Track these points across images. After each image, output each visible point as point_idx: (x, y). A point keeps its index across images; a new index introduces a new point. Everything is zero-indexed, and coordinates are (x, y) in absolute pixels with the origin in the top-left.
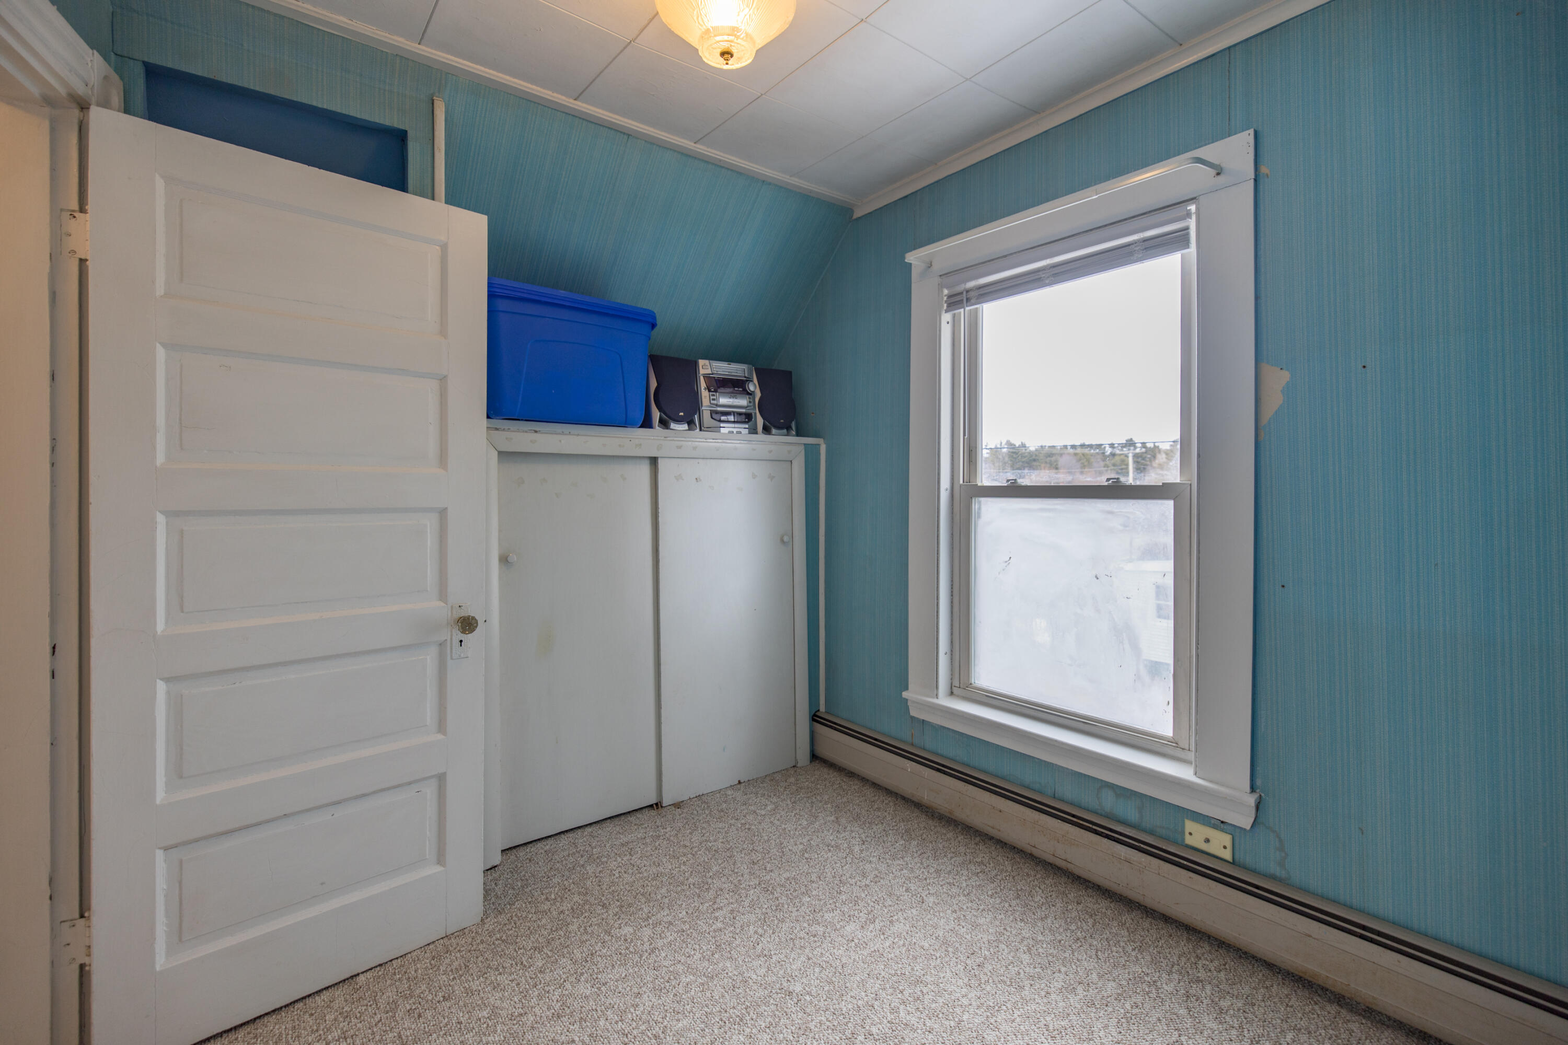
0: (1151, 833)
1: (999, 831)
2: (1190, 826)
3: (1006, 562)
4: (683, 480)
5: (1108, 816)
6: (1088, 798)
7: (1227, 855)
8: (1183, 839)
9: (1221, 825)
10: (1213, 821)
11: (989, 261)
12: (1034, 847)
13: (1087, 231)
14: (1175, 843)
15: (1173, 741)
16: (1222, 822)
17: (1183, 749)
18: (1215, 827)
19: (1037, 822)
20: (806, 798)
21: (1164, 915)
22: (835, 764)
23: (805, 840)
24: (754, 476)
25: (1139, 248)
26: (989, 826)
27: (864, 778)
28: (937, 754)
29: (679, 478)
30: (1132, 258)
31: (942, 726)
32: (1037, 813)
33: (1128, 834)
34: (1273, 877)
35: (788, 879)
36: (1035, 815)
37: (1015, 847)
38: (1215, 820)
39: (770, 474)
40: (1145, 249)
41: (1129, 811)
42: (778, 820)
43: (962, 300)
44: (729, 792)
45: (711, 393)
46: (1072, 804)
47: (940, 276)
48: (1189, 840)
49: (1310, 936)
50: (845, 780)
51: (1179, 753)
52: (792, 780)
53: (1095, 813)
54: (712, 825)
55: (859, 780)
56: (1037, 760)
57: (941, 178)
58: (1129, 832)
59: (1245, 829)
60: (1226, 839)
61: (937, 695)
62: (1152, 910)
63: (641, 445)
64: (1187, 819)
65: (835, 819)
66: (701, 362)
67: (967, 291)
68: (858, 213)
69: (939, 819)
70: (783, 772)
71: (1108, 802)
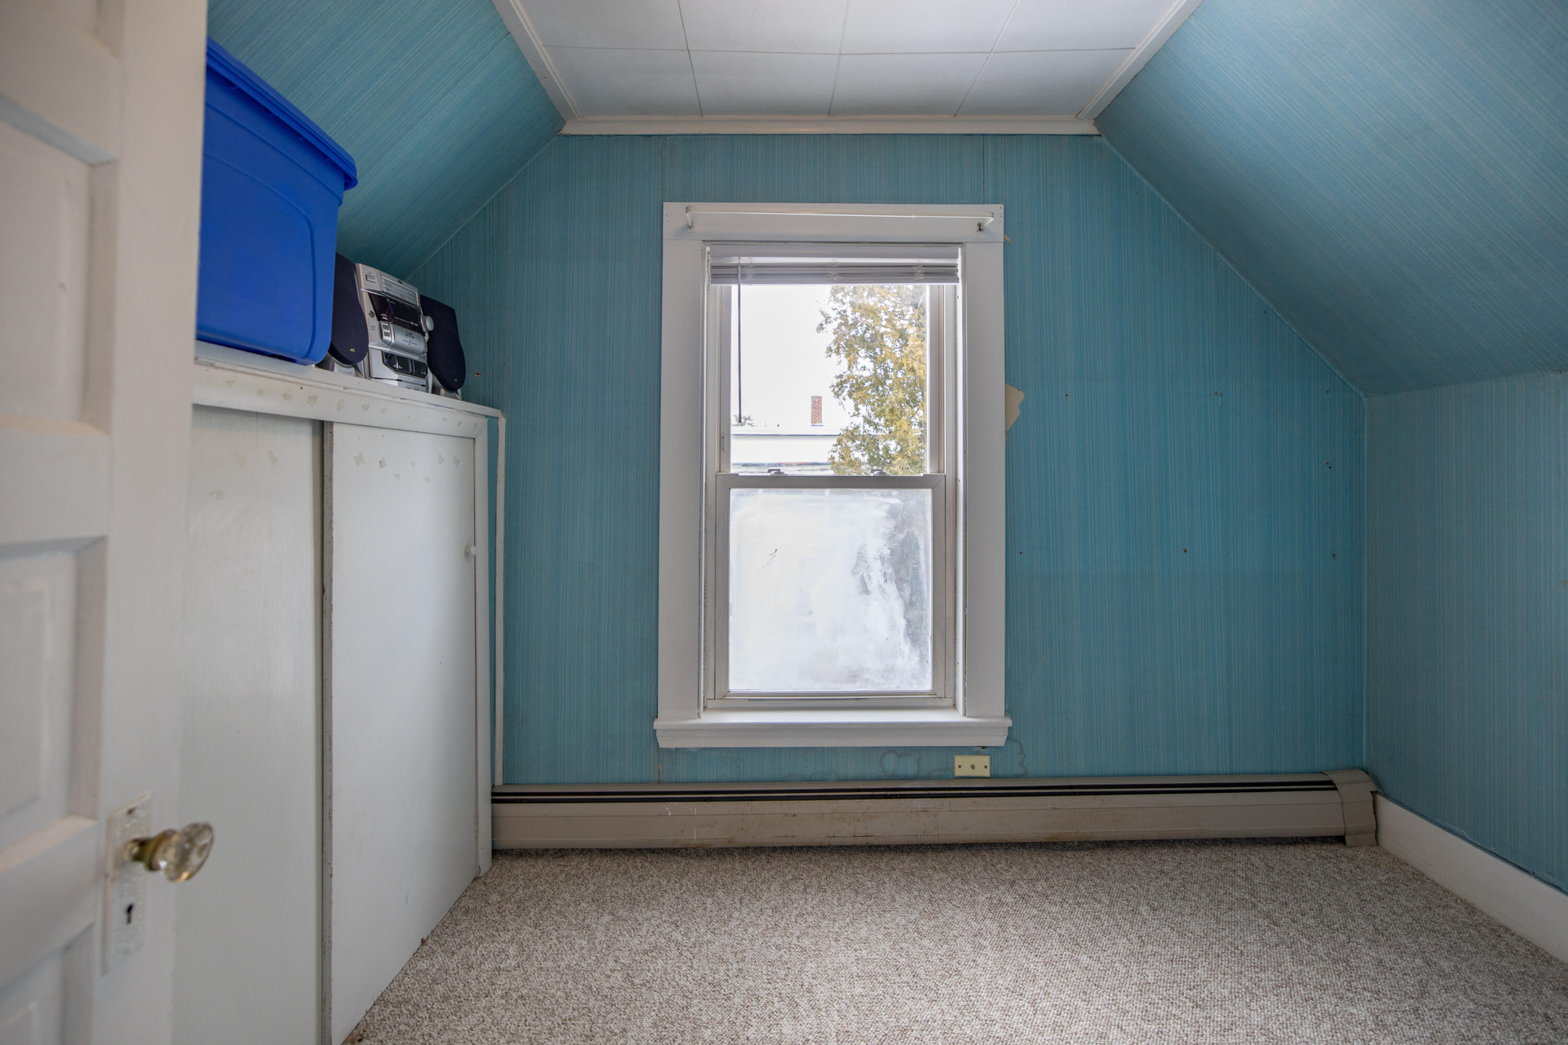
0: (928, 778)
1: (793, 836)
2: (959, 760)
3: (771, 555)
4: (364, 463)
5: (891, 779)
6: (872, 769)
7: (987, 773)
8: (953, 773)
9: (982, 750)
10: (975, 750)
11: (767, 242)
12: (834, 837)
13: (871, 243)
14: (948, 779)
15: (932, 693)
16: (983, 748)
17: (941, 698)
18: (977, 753)
19: (837, 810)
20: (545, 909)
21: (946, 844)
22: (525, 850)
23: (611, 964)
24: (441, 460)
25: (920, 271)
26: (780, 837)
27: (583, 850)
28: (696, 782)
29: (359, 460)
30: (915, 278)
31: (702, 749)
32: (834, 801)
33: (917, 787)
34: (1017, 777)
35: (655, 1025)
36: (834, 804)
37: (802, 847)
38: (978, 748)
39: (455, 457)
40: (924, 273)
41: (908, 767)
42: (545, 960)
43: (737, 275)
44: (423, 965)
45: (383, 323)
46: (857, 780)
47: (704, 241)
48: (958, 772)
49: (1055, 809)
50: (562, 863)
51: (938, 703)
52: (494, 898)
53: (879, 779)
54: (459, 1028)
55: (577, 855)
56: (819, 750)
57: (703, 133)
58: (916, 785)
59: (1001, 747)
60: (986, 760)
61: (698, 714)
62: (936, 845)
63: (315, 398)
64: (956, 754)
65: (611, 917)
66: (363, 270)
67: (743, 267)
68: (568, 129)
69: (708, 856)
70: (469, 894)
71: (892, 765)
